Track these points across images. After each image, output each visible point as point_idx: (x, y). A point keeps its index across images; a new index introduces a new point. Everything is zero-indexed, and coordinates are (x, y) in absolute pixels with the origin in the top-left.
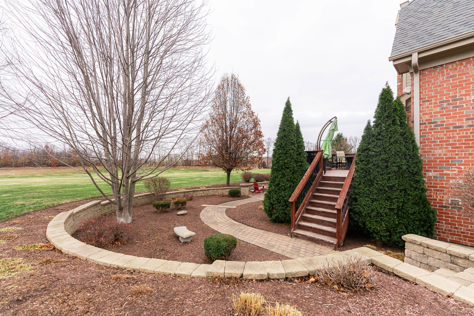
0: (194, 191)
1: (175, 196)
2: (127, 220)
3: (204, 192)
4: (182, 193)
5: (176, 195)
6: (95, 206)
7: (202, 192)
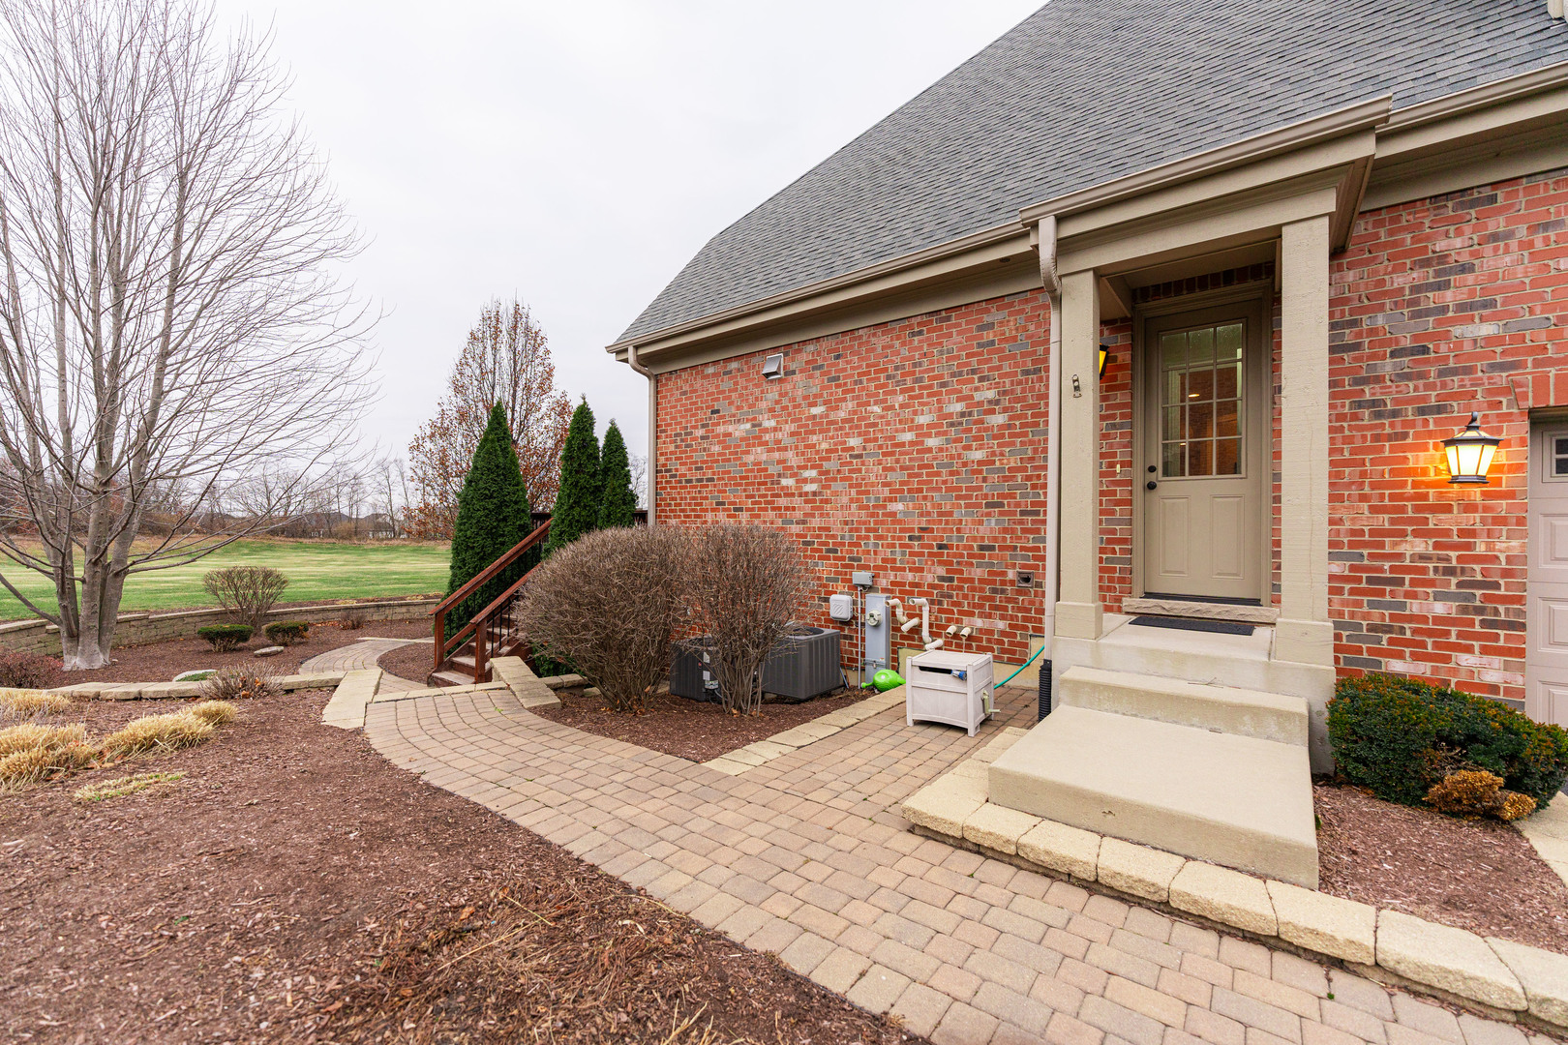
0: (378, 606)
1: (316, 617)
2: (92, 661)
3: (411, 608)
4: (339, 610)
5: (320, 616)
6: (25, 633)
7: (404, 610)
